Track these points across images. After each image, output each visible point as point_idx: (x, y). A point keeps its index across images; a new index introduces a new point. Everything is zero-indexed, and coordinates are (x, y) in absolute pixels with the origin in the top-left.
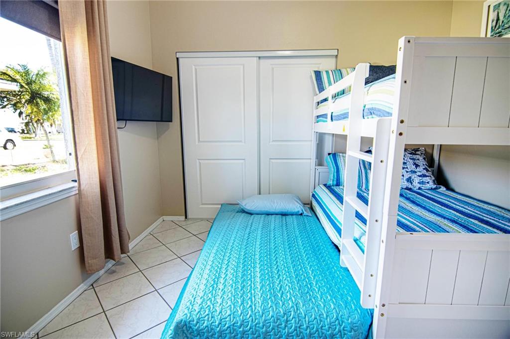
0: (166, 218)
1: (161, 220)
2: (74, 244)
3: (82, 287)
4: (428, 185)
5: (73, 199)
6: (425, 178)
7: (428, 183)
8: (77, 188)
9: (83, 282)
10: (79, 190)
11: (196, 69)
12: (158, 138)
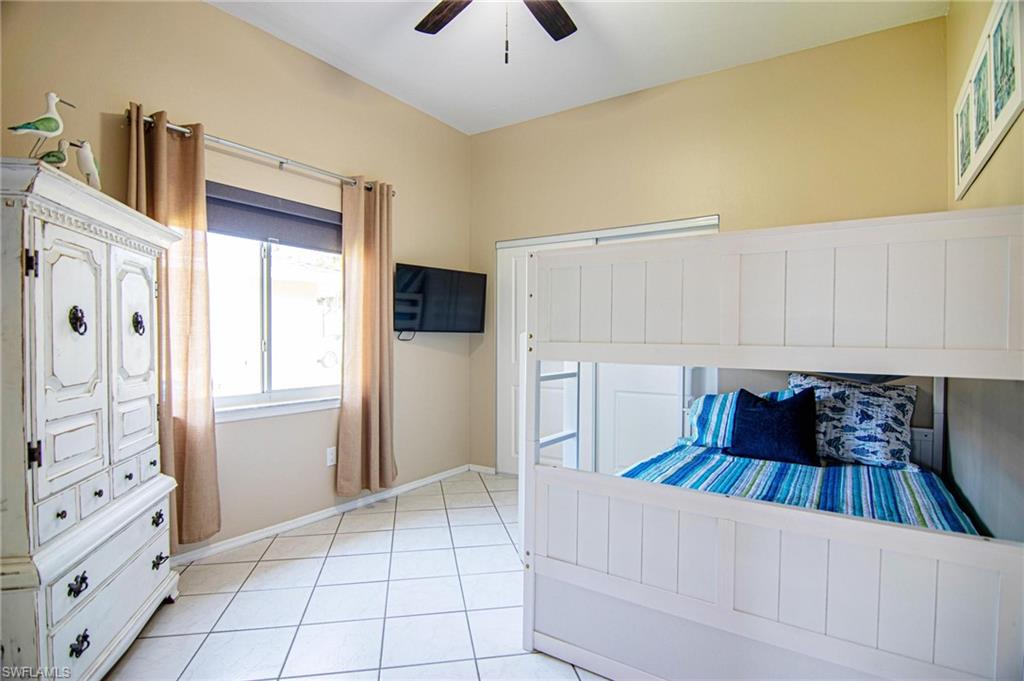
0: (474, 468)
1: (465, 468)
2: (330, 460)
3: (333, 510)
4: (874, 457)
5: (336, 412)
6: (871, 444)
7: (874, 453)
8: (339, 401)
9: (335, 505)
10: (342, 403)
11: (516, 262)
12: (470, 354)
